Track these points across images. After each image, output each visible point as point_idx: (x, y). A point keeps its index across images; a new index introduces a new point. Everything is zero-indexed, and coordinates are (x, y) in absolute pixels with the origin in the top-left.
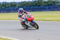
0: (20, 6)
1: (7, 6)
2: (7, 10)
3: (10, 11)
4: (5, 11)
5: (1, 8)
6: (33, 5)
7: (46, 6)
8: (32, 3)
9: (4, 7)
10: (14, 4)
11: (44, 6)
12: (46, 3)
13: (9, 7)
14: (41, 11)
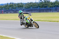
0: (27, 7)
1: (15, 7)
2: (14, 10)
3: (17, 12)
4: (12, 12)
5: (9, 9)
6: (40, 6)
7: (52, 7)
8: (38, 4)
9: (11, 8)
10: (21, 5)
11: (51, 7)
12: (53, 5)
13: (16, 8)
14: (47, 12)
